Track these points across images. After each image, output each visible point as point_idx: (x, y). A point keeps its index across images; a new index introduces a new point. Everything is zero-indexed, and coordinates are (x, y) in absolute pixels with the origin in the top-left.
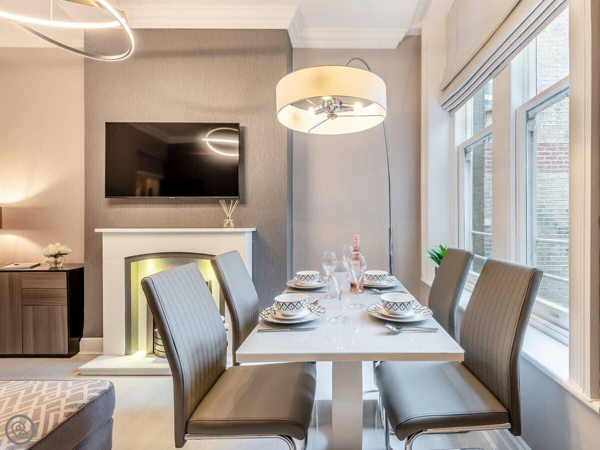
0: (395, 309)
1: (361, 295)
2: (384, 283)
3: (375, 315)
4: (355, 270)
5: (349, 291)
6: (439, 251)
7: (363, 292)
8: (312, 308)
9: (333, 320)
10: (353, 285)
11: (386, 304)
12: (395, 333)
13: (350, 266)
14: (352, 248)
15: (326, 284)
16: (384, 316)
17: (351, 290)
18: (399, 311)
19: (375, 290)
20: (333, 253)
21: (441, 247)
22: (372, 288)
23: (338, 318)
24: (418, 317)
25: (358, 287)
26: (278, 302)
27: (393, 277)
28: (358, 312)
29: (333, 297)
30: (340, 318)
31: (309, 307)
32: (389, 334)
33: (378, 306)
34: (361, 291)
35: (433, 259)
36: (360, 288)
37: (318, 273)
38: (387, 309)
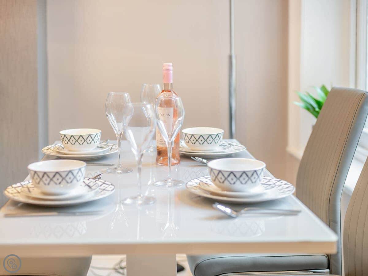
0: (232, 182)
1: (175, 169)
2: (216, 149)
3: (199, 192)
4: (165, 122)
5: (155, 161)
6: (320, 96)
7: (179, 163)
8: (91, 184)
9: (128, 201)
10: (161, 153)
11: (217, 175)
12: (230, 217)
13: (157, 117)
14: (159, 88)
15: (113, 152)
16: (213, 193)
17: (157, 160)
18: (238, 185)
19: (201, 159)
20: (126, 94)
21: (324, 88)
22: (194, 156)
23: (136, 198)
24: (269, 195)
25: (170, 154)
26: (35, 172)
27: (234, 142)
28: (171, 190)
29: (126, 170)
30: (140, 197)
31: (87, 182)
32: (221, 218)
33: (204, 180)
34: (175, 161)
35: (308, 109)
36: (173, 157)
37: (98, 132)
38: (218, 183)
